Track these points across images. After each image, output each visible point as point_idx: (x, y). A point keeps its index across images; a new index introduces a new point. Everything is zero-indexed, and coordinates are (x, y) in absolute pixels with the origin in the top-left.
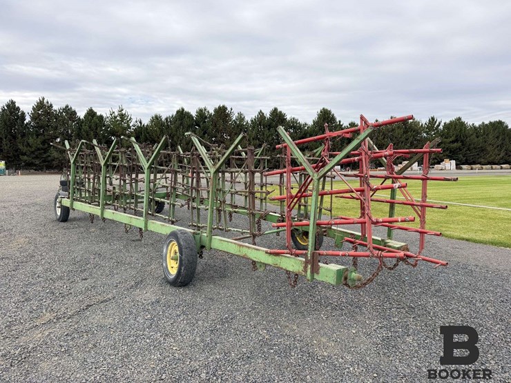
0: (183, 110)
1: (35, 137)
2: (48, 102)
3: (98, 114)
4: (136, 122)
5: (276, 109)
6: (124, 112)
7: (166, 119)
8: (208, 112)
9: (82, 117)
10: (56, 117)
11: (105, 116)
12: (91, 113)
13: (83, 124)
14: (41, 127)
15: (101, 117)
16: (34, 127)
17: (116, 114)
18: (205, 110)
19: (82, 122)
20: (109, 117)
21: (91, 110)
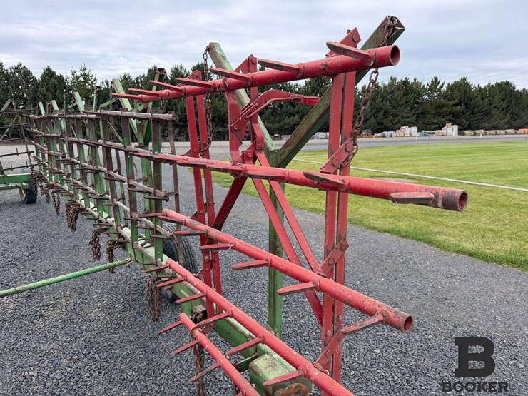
3: (57, 74)
4: (103, 83)
6: (87, 72)
7: (137, 79)
8: (185, 71)
9: (38, 77)
10: (7, 77)
11: (64, 76)
12: (49, 74)
13: (39, 86)
15: (61, 78)
17: (78, 74)
18: (181, 68)
19: (39, 84)
20: (71, 77)
21: (48, 69)
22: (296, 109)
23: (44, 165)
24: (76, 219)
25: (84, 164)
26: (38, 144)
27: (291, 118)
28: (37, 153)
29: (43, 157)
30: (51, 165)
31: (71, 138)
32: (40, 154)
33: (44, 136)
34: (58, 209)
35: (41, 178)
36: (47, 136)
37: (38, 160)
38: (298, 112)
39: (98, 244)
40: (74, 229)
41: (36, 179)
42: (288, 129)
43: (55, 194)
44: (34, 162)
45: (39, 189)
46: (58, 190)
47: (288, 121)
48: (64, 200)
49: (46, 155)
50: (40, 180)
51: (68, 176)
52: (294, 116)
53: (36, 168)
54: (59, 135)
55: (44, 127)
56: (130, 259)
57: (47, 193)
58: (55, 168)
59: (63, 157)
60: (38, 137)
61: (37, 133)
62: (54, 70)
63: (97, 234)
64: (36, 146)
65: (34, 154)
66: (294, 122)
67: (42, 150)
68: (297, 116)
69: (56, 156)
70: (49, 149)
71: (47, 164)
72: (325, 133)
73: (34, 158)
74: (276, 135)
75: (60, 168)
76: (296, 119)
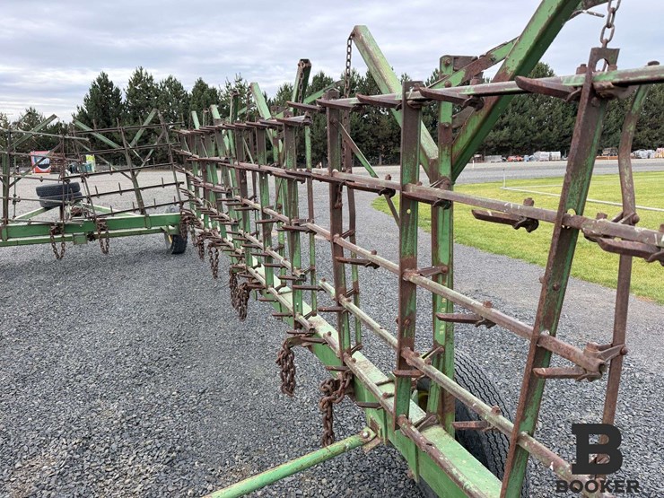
1: (132, 121)
2: (146, 74)
3: (210, 86)
6: (242, 83)
8: (358, 76)
9: (190, 92)
10: (157, 93)
11: (218, 89)
12: (201, 86)
13: (190, 102)
14: (140, 107)
15: (214, 91)
16: (130, 108)
17: (233, 86)
18: (354, 73)
19: (190, 99)
20: (225, 90)
21: (200, 82)
22: (506, 119)
23: (198, 204)
24: (247, 300)
25: (269, 210)
26: (189, 172)
27: (498, 133)
28: (189, 185)
29: (197, 191)
30: (208, 205)
31: (245, 165)
32: (193, 187)
33: (199, 161)
34: (215, 269)
35: (192, 220)
36: (204, 161)
37: (190, 195)
38: (507, 124)
39: (292, 365)
40: (243, 316)
41: (186, 221)
42: (492, 147)
43: (213, 249)
44: (184, 198)
45: (189, 235)
46: (218, 243)
47: (493, 136)
48: (225, 261)
49: (201, 190)
50: (192, 223)
51: (235, 225)
52: (502, 129)
53: (187, 206)
54: (223, 159)
55: (199, 147)
56: (373, 435)
57: (201, 245)
58: (215, 211)
59: (227, 194)
60: (190, 162)
61: (189, 157)
62: (206, 83)
63: (289, 345)
64: (187, 174)
65: (185, 186)
66: (502, 138)
67: (196, 181)
68: (506, 129)
69: (216, 193)
70: (206, 181)
71: (201, 201)
72: (548, 153)
73: (186, 192)
74: (478, 156)
75: (221, 210)
76: (504, 134)
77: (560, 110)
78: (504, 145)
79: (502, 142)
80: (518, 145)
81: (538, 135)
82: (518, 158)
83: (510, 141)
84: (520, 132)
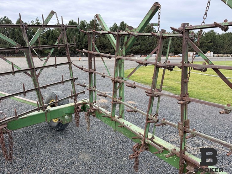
0: (73, 21)
3: (24, 22)
5: (123, 22)
6: (39, 22)
8: (87, 23)
11: (28, 23)
20: (31, 24)
21: (20, 20)
22: (139, 42)
38: (139, 44)
66: (138, 49)
74: (132, 55)
76: (138, 47)
77: (155, 40)
78: (138, 51)
79: (137, 50)
80: (143, 51)
81: (149, 48)
82: (145, 56)
83: (140, 50)
84: (143, 47)
